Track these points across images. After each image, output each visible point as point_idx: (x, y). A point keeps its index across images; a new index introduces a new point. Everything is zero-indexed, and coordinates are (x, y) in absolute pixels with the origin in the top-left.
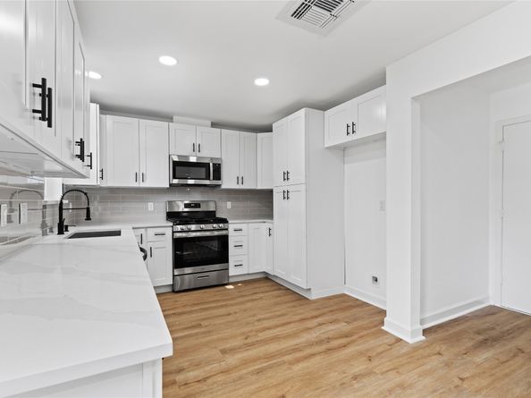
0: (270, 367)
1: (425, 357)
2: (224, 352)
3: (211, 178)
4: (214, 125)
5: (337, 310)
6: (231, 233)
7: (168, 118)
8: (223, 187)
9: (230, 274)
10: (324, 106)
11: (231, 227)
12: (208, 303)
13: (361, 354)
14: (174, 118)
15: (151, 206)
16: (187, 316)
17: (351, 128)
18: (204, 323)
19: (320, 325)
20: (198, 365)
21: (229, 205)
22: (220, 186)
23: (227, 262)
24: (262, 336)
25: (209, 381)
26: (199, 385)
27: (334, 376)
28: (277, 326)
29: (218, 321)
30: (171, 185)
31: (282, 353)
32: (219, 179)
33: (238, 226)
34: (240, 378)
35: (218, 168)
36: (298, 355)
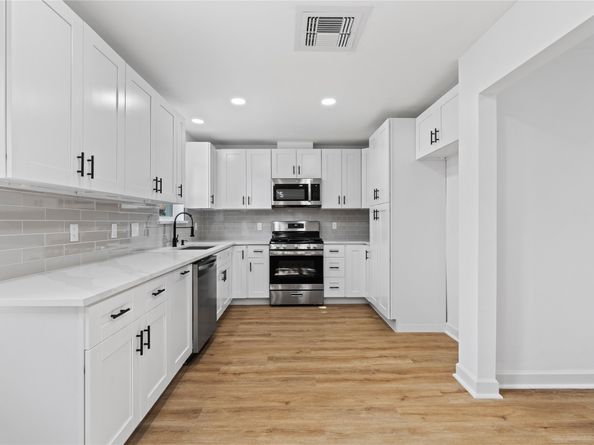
0: (297, 379)
1: (479, 415)
2: (270, 359)
3: (310, 198)
4: (316, 146)
5: (416, 347)
6: (326, 254)
7: (272, 144)
8: (323, 207)
9: (326, 295)
10: (414, 113)
11: (327, 248)
12: (291, 318)
13: (399, 391)
14: (279, 144)
15: (259, 226)
16: (265, 326)
17: (434, 136)
18: (274, 334)
19: (381, 357)
20: (243, 363)
21: (335, 225)
22: (320, 206)
23: (322, 282)
24: (313, 354)
25: (242, 376)
26: (232, 376)
27: (350, 402)
28: (335, 349)
29: (287, 335)
30: (273, 207)
31: (318, 371)
32: (318, 199)
33: (334, 248)
34: (267, 380)
35: (316, 189)
36: (332, 376)
